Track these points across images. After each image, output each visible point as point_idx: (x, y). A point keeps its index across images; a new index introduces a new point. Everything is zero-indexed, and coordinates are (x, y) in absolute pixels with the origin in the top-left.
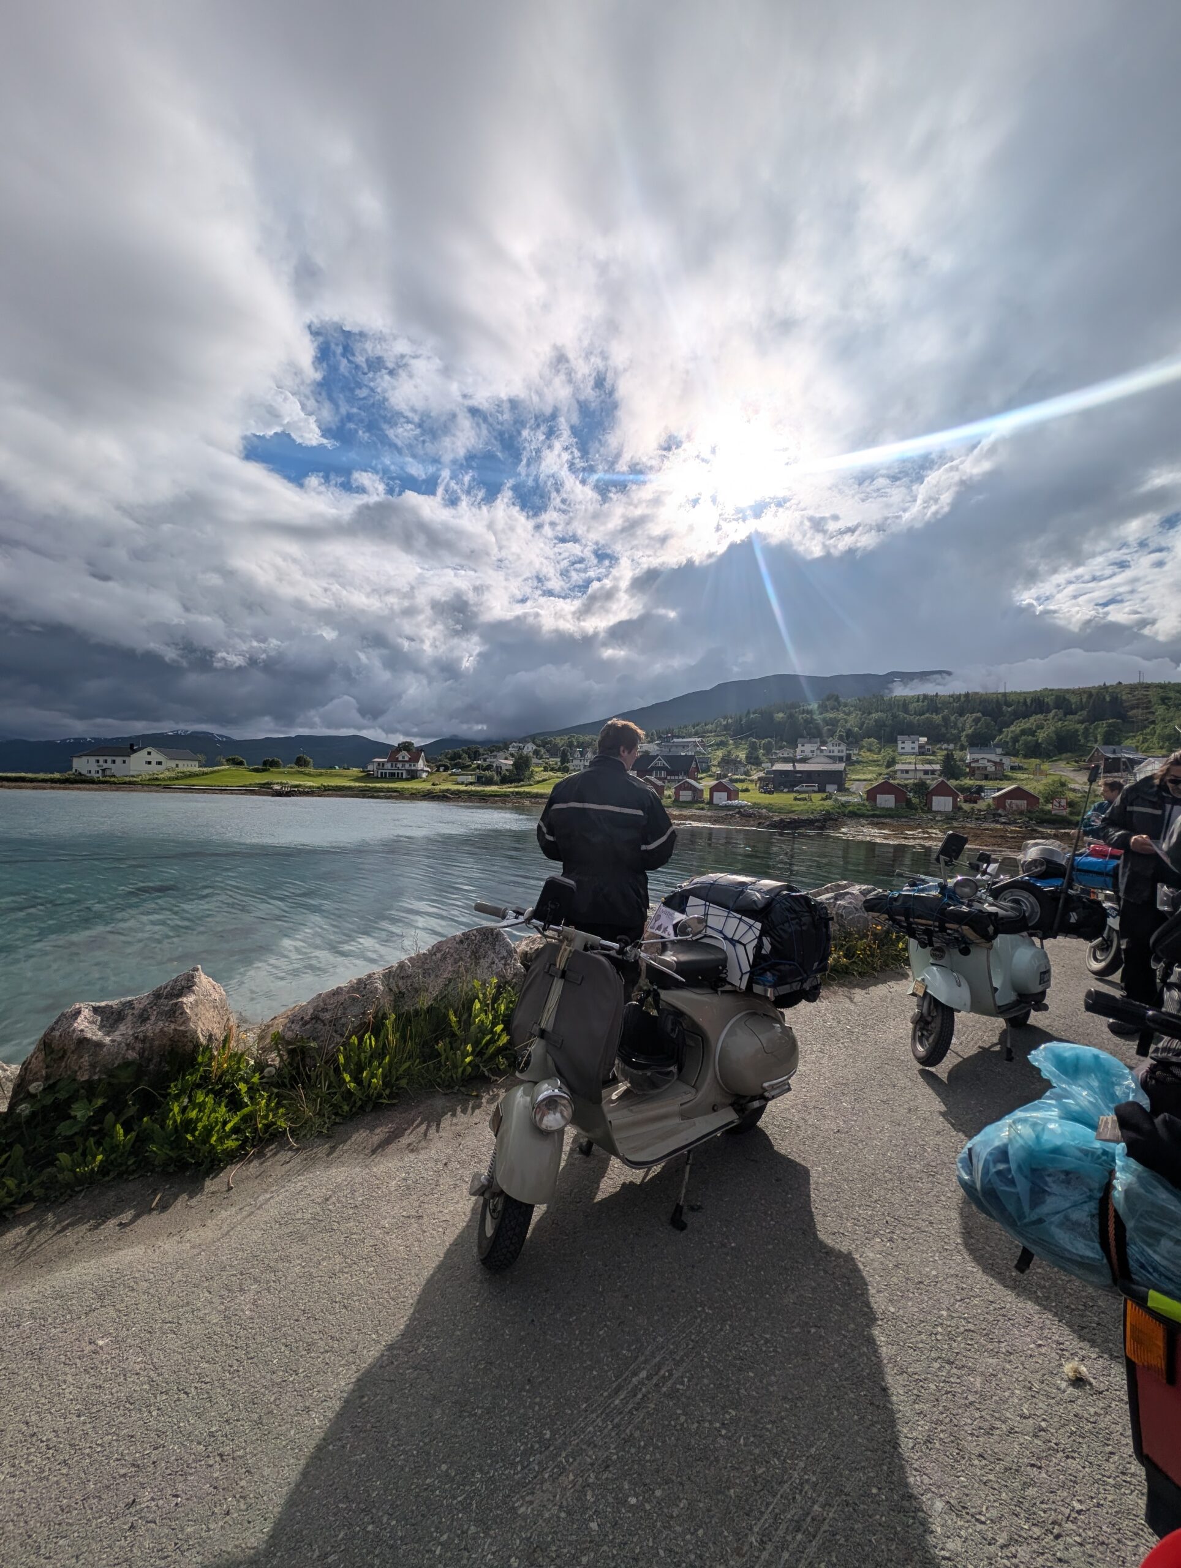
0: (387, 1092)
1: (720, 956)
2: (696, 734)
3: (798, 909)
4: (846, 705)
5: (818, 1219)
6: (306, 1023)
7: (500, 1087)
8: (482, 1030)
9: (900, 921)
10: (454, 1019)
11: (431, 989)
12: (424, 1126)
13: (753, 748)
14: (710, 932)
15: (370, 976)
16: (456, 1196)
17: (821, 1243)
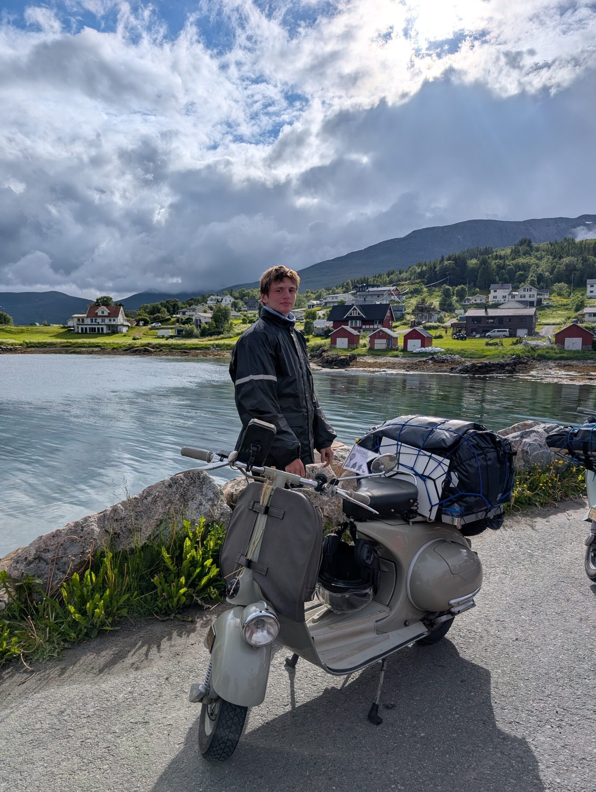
0: (110, 620)
1: (411, 491)
2: (391, 283)
3: (483, 445)
4: (538, 250)
5: (497, 711)
6: (30, 563)
7: (212, 613)
8: (194, 563)
9: (579, 454)
10: (166, 555)
11: (144, 529)
12: (145, 648)
13: (447, 295)
14: (402, 469)
15: (86, 520)
16: (178, 704)
17: (499, 731)
